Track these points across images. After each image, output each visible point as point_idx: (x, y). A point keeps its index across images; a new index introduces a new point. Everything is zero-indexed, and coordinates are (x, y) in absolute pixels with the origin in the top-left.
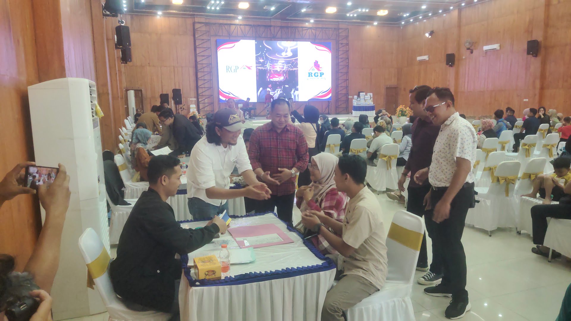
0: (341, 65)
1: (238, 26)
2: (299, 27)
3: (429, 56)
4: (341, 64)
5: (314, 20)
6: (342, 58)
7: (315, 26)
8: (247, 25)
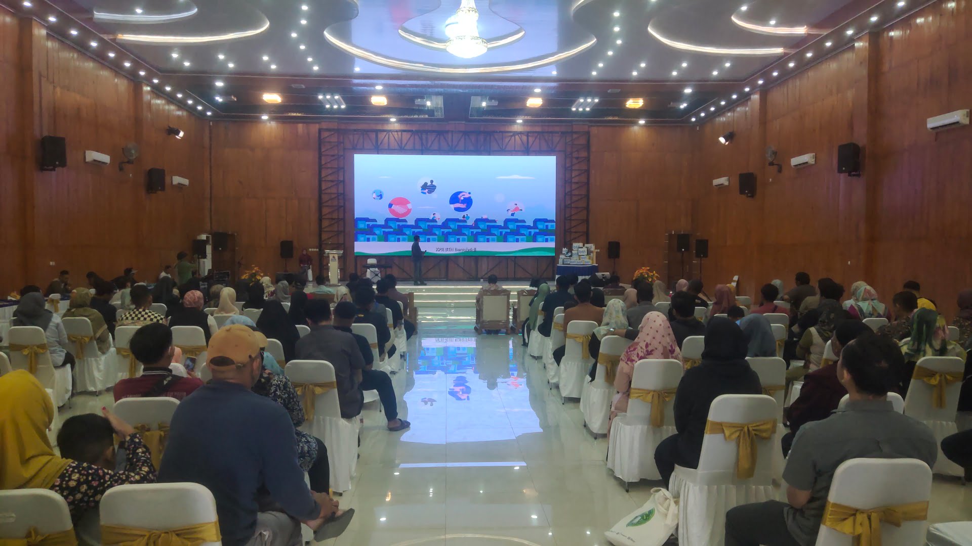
0: (575, 195)
1: (390, 133)
2: (497, 132)
3: (729, 179)
4: (576, 192)
5: (523, 120)
6: (577, 183)
7: (527, 129)
8: (404, 131)
